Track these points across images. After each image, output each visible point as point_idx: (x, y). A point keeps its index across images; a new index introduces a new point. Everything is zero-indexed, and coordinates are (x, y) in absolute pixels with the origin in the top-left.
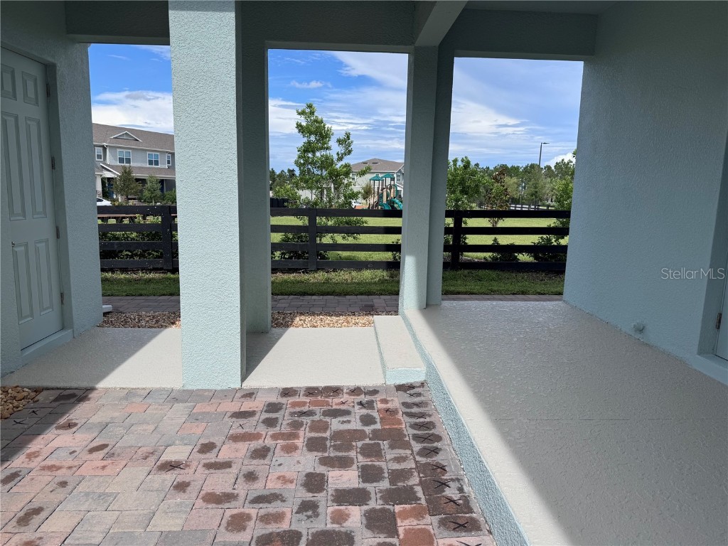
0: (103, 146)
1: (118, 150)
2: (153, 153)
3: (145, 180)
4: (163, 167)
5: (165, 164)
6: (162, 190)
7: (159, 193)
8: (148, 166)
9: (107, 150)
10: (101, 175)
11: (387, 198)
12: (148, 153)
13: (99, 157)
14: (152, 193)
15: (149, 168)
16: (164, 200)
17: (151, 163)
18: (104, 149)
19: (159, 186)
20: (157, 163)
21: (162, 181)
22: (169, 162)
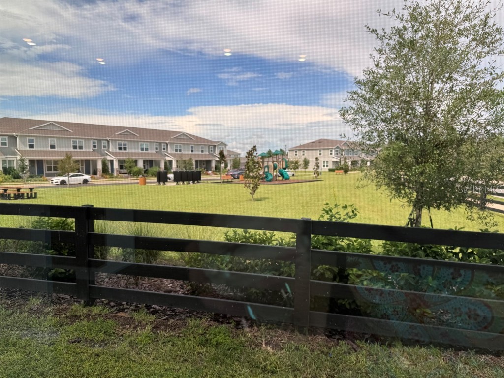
0: (107, 140)
1: (118, 142)
2: (145, 143)
4: (152, 152)
8: (140, 151)
9: (110, 142)
12: (141, 143)
13: (105, 147)
17: (142, 149)
20: (147, 149)
22: (157, 149)
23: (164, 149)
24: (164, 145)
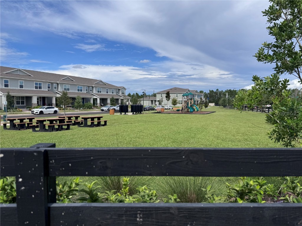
0: (57, 83)
1: (64, 85)
2: (80, 86)
3: (75, 98)
4: (84, 92)
5: (85, 91)
6: (83, 102)
7: (81, 103)
8: (77, 92)
9: (59, 85)
10: (55, 96)
11: (190, 104)
12: (77, 86)
13: (55, 88)
14: (78, 104)
15: (78, 93)
16: (84, 107)
17: (78, 90)
18: (58, 84)
19: (82, 100)
20: (81, 90)
21: (83, 99)
22: (87, 90)
23: (91, 90)
24: (91, 88)
